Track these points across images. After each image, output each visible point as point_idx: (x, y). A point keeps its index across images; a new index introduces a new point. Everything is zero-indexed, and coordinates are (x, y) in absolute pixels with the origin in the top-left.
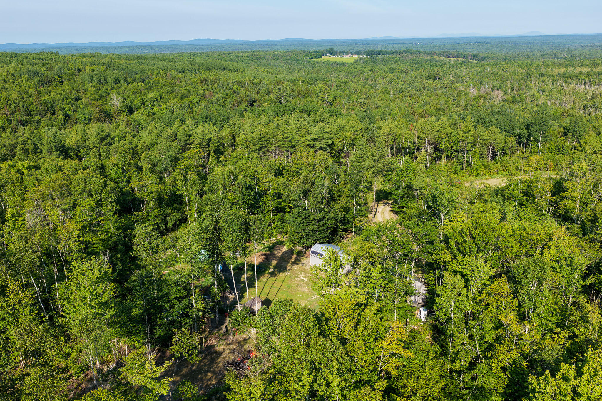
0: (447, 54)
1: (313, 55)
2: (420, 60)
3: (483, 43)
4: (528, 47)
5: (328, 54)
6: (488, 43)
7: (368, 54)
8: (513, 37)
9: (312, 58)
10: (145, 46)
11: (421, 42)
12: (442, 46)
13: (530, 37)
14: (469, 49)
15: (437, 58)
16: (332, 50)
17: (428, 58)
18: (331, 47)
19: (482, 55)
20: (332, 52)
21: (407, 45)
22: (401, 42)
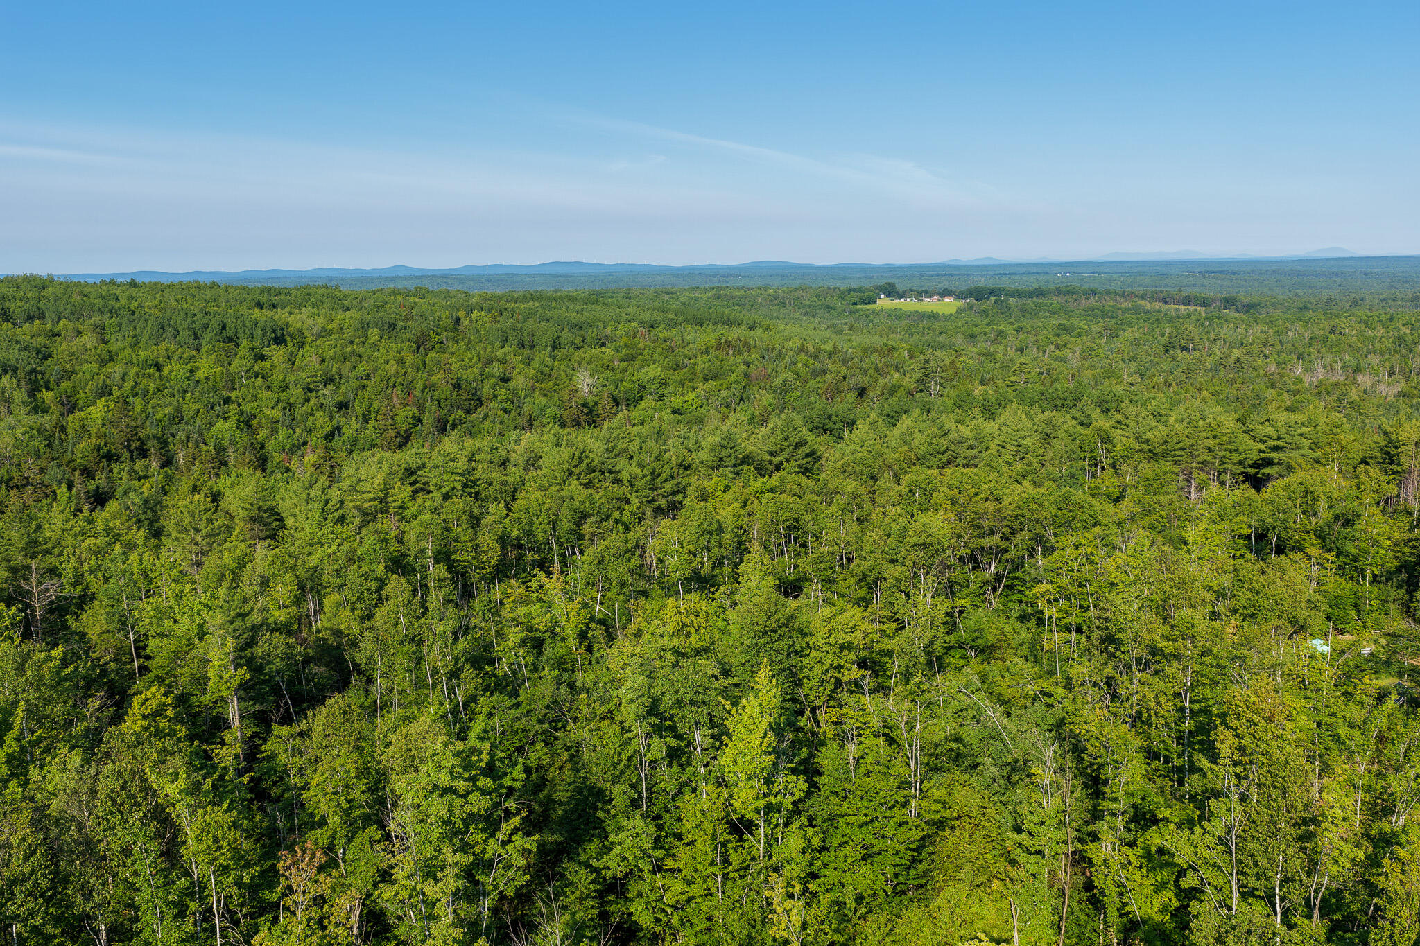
0: (1161, 295)
1: (855, 296)
2: (1107, 308)
3: (1220, 272)
4: (1335, 282)
5: (882, 296)
6: (1233, 273)
7: (979, 294)
8: (1288, 262)
9: (855, 304)
10: (446, 277)
11: (1072, 269)
12: (1129, 280)
13: (1327, 260)
14: (1195, 285)
15: (1148, 305)
16: (892, 286)
17: (1126, 305)
18: (890, 281)
19: (1245, 299)
20: (891, 292)
21: (1040, 278)
22: (1024, 270)
